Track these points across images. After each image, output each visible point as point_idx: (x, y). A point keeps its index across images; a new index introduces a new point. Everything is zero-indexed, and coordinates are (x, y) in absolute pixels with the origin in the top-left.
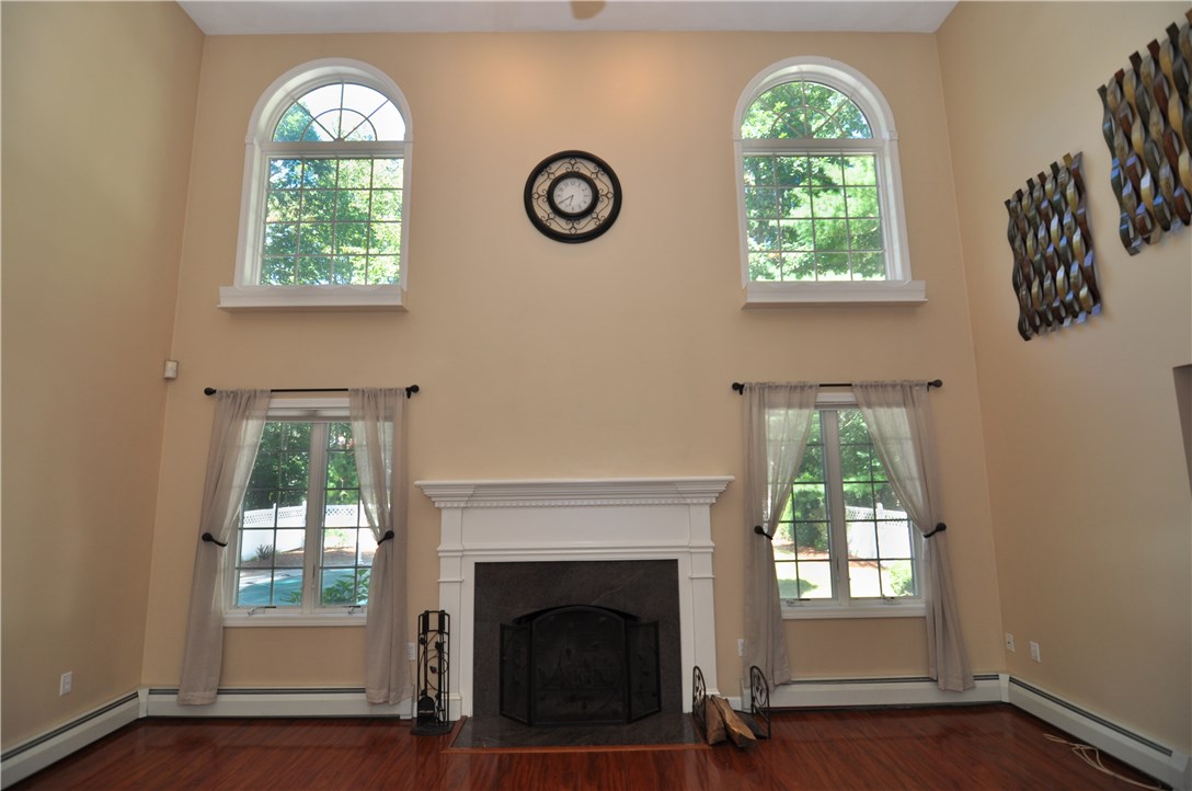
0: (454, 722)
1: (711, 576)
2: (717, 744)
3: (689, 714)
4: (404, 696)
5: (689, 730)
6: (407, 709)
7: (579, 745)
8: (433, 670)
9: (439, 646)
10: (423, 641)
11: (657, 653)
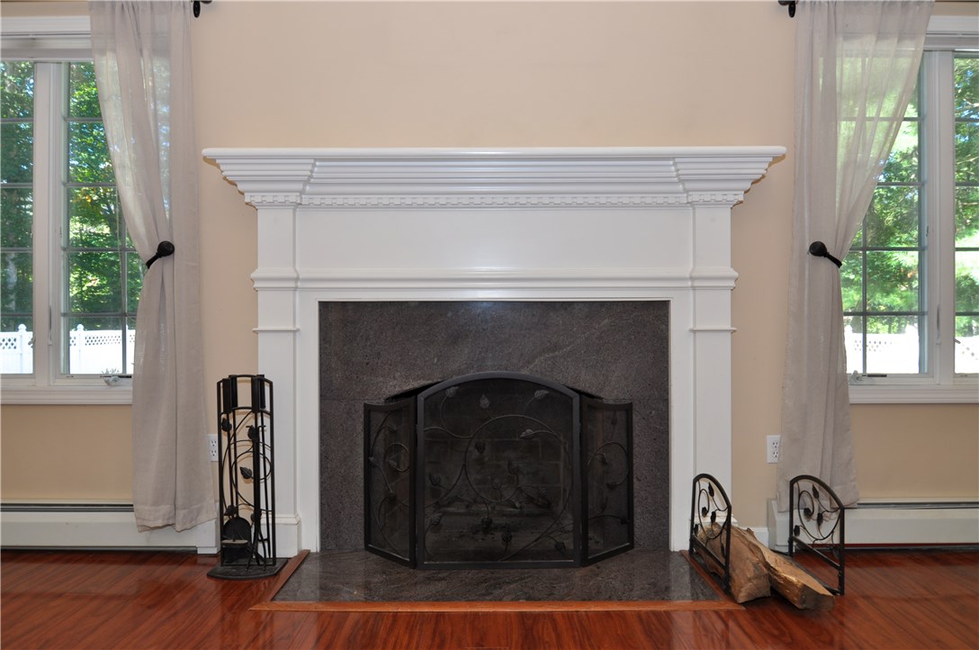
0: (287, 560)
1: (728, 327)
2: (753, 603)
3: (681, 553)
4: (203, 517)
5: (682, 576)
6: (206, 539)
7: (500, 599)
8: (246, 474)
9: (254, 433)
10: (224, 426)
11: (629, 454)
